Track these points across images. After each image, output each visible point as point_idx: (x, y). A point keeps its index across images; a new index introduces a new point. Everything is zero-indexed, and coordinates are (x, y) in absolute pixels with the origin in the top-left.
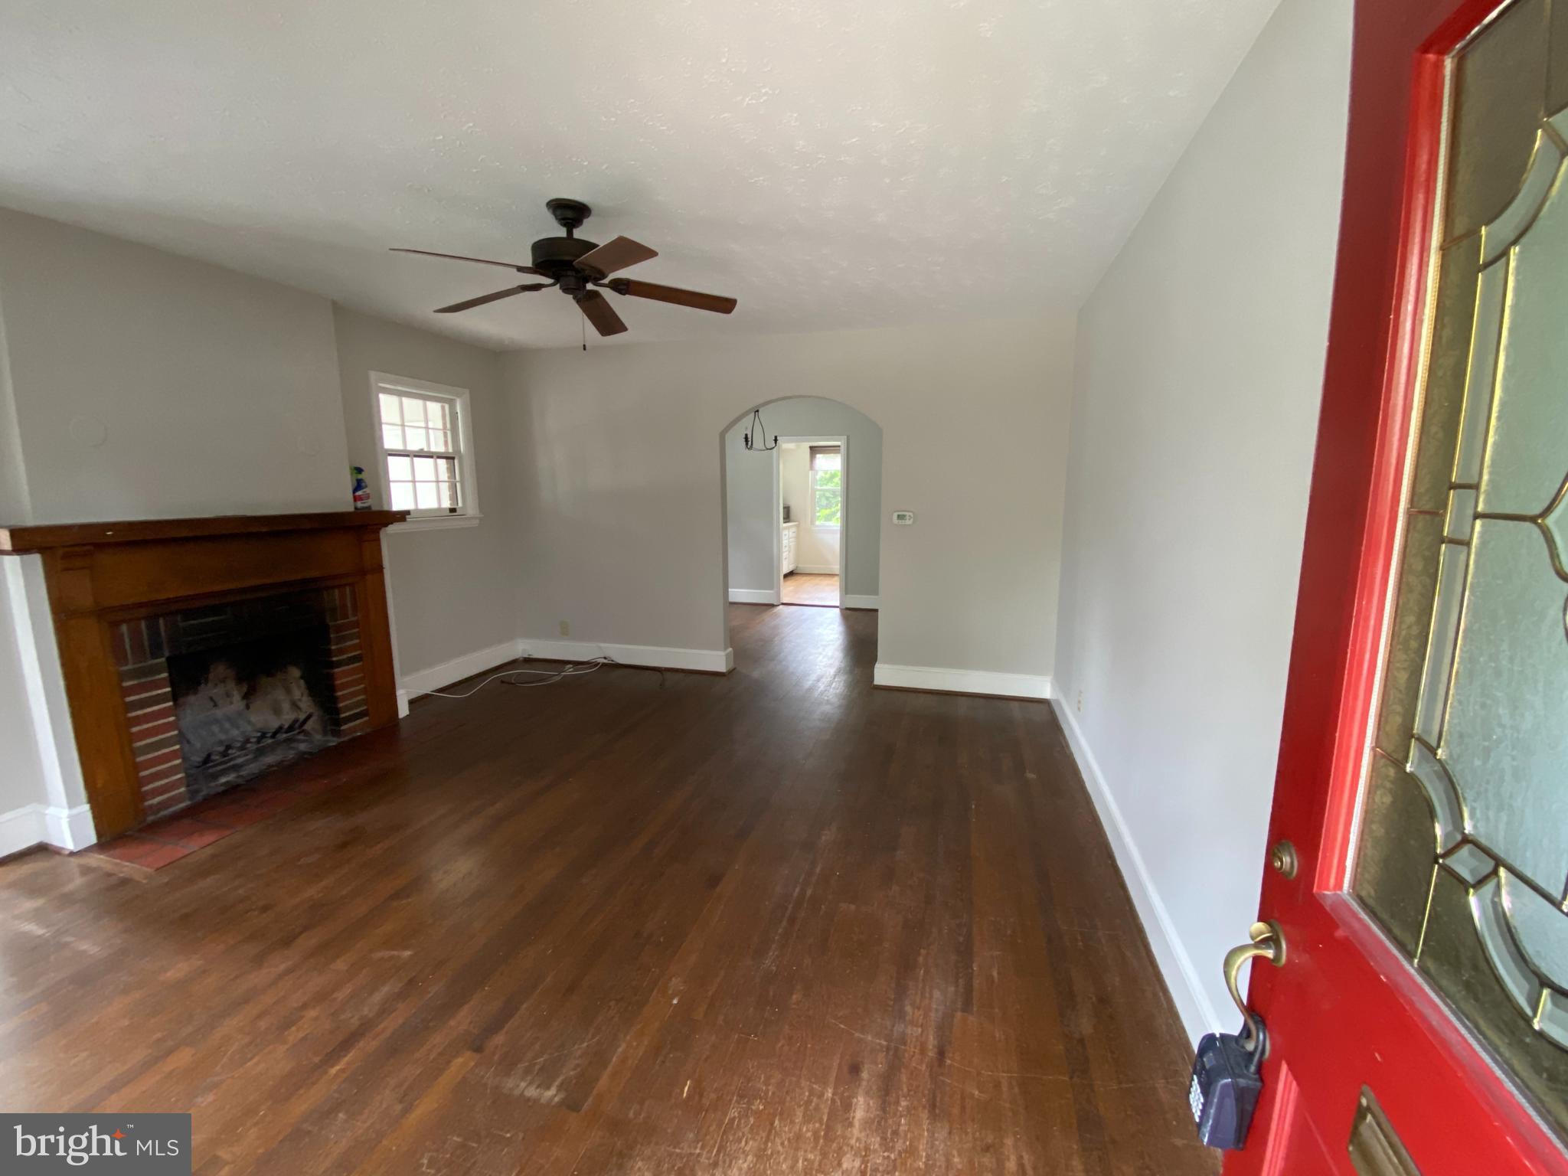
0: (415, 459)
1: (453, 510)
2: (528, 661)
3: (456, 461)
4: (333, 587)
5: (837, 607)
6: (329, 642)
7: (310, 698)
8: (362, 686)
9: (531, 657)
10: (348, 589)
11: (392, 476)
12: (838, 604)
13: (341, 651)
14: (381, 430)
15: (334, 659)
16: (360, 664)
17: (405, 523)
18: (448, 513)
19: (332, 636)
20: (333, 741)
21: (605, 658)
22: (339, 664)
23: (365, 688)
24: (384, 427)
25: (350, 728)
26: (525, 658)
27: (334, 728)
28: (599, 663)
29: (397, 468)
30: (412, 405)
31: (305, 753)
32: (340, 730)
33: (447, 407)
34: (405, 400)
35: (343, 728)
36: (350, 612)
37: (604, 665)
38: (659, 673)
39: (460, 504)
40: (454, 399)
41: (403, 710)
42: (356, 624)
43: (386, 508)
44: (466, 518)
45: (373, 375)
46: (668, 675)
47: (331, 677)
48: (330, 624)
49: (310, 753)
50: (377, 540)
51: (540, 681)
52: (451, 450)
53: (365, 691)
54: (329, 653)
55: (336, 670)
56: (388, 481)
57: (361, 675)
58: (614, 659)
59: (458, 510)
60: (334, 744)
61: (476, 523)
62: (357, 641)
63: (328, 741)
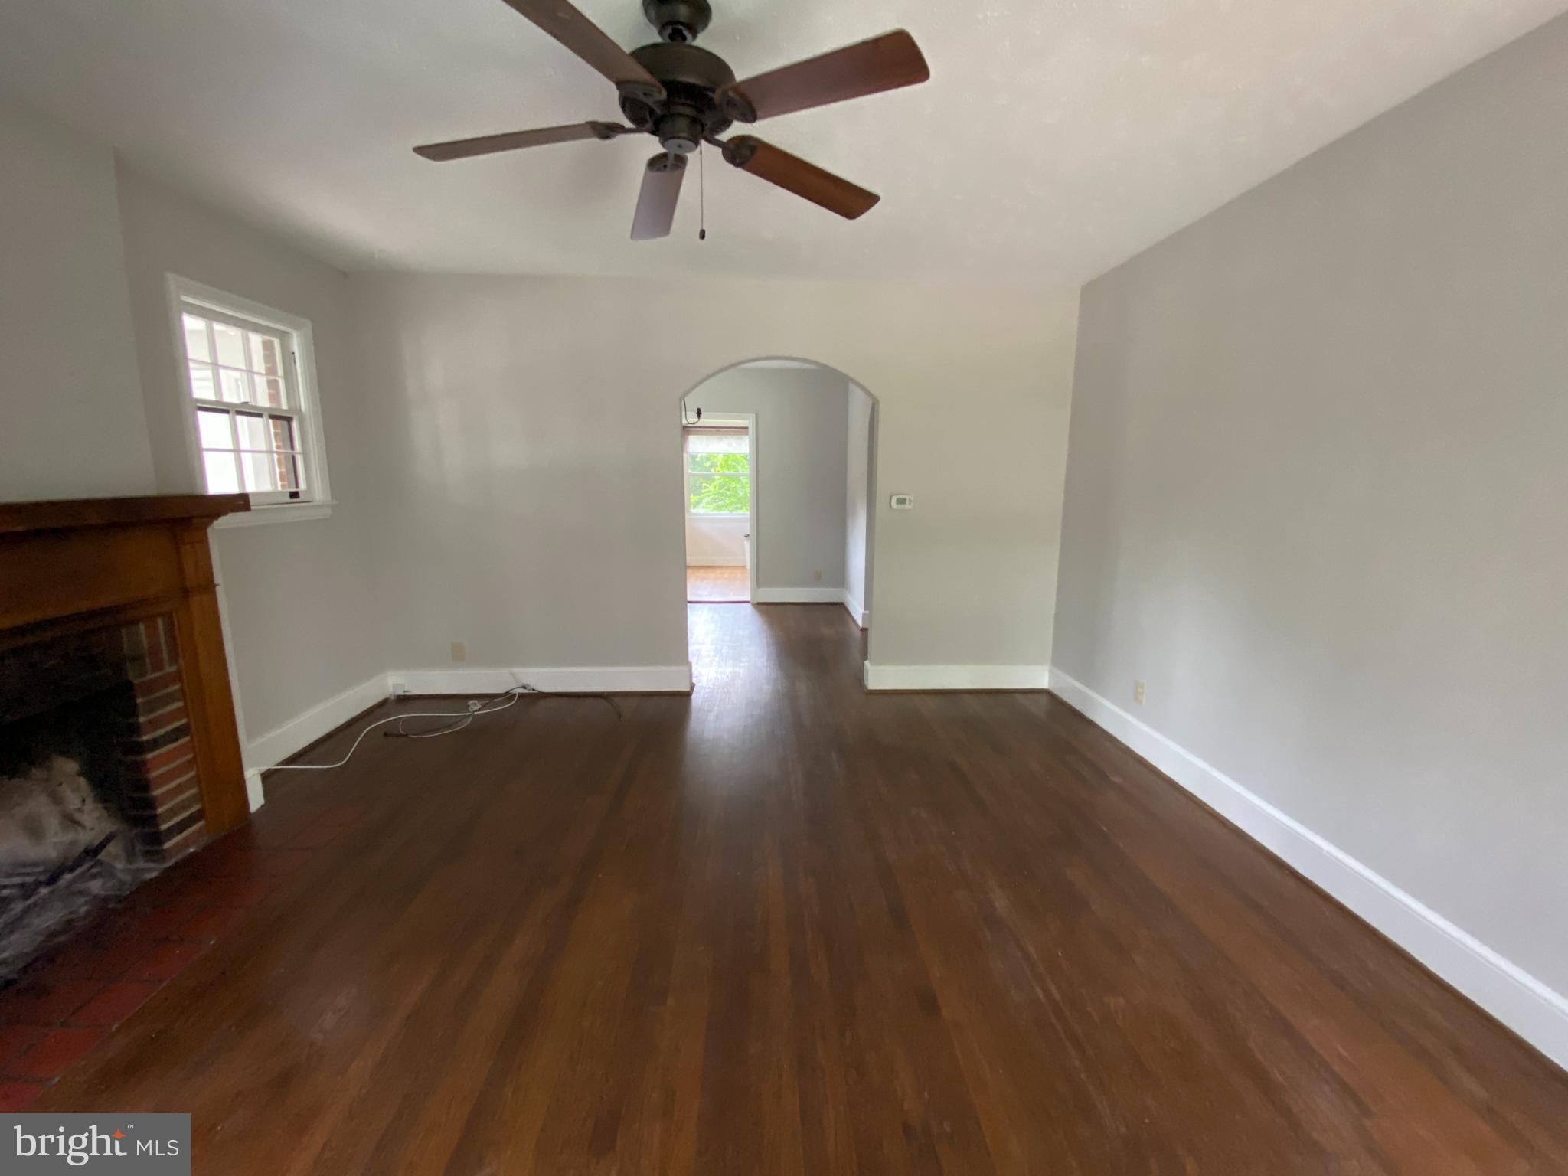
0: (239, 418)
1: (294, 495)
2: (404, 700)
3: (295, 425)
4: (134, 622)
5: (748, 602)
6: (133, 711)
7: (100, 806)
8: (193, 773)
9: (407, 694)
10: (160, 622)
11: (206, 443)
12: (749, 599)
13: (154, 724)
14: (187, 368)
15: (145, 738)
16: (187, 738)
17: (248, 513)
18: (288, 499)
19: (139, 701)
20: (151, 870)
21: (524, 687)
22: (155, 744)
23: (197, 776)
24: (191, 365)
25: (177, 845)
26: (399, 696)
27: (148, 848)
28: (515, 695)
29: (212, 429)
30: (229, 336)
31: (106, 899)
32: (163, 850)
33: (277, 343)
34: (218, 327)
35: (167, 846)
36: (165, 655)
37: (521, 696)
38: (603, 701)
39: (303, 486)
40: (288, 333)
41: (256, 798)
42: (178, 677)
43: (200, 492)
44: (313, 506)
45: (172, 279)
46: (617, 700)
47: (141, 767)
48: (136, 682)
49: (119, 900)
50: (204, 541)
51: (449, 726)
52: (284, 406)
53: (197, 781)
54: (136, 729)
55: (149, 756)
56: (199, 450)
57: (190, 756)
58: (535, 688)
59: (301, 495)
60: (154, 875)
61: (328, 512)
62: (180, 704)
63: (143, 870)
